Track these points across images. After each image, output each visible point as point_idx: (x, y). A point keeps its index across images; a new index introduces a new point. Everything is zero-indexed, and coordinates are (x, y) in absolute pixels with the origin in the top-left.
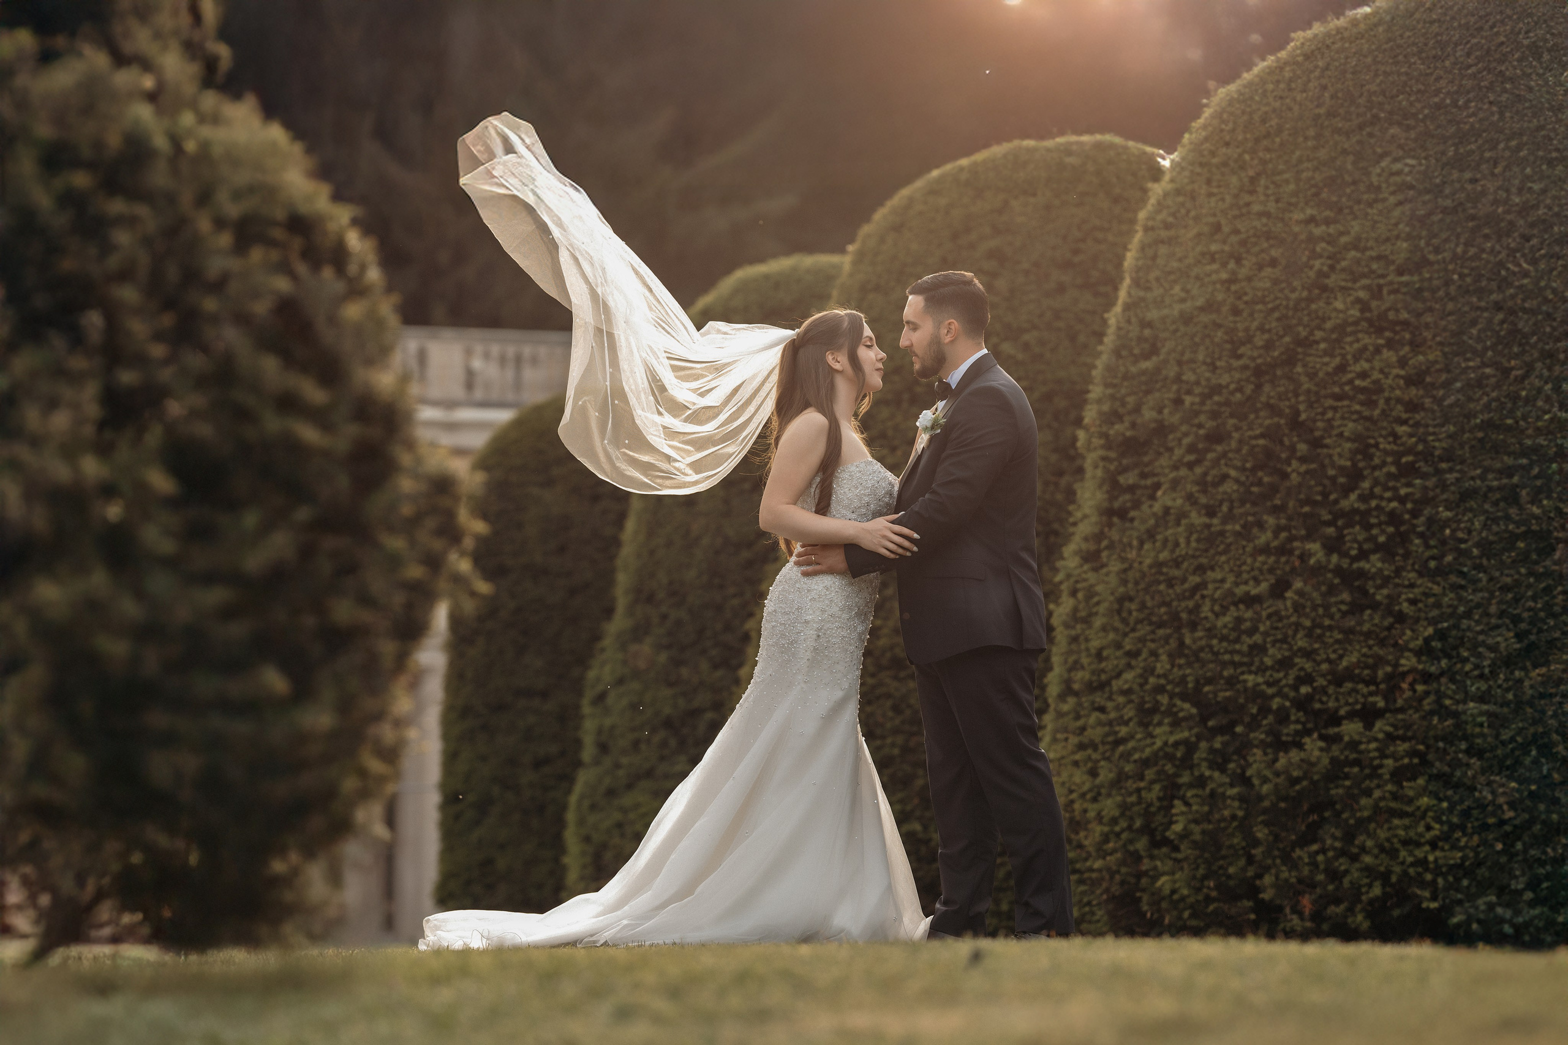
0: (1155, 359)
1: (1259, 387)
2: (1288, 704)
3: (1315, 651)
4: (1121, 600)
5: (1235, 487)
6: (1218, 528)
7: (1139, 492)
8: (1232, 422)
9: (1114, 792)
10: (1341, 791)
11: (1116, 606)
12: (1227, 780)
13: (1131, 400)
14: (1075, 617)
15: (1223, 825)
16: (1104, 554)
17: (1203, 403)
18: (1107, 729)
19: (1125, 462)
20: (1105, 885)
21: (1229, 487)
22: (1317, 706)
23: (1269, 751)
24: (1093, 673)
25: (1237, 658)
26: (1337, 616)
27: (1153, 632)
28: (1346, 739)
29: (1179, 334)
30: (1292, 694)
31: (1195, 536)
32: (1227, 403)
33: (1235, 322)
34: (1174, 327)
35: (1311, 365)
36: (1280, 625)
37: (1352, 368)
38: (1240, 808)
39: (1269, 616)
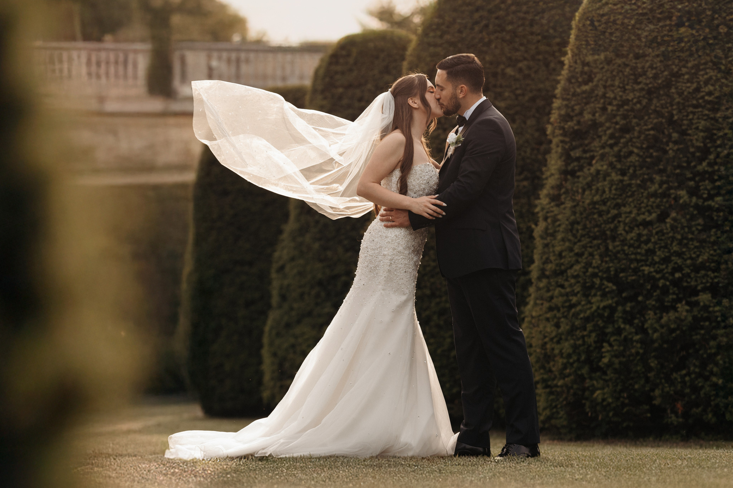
0: (590, 84)
1: (650, 100)
2: (668, 283)
3: (683, 253)
4: (572, 224)
5: (637, 159)
6: (628, 182)
7: (582, 161)
8: (635, 121)
9: (569, 338)
10: (698, 337)
11: (570, 227)
12: (633, 330)
13: (577, 108)
14: (546, 233)
15: (631, 358)
16: (563, 197)
17: (618, 110)
18: (565, 298)
19: (574, 143)
20: (564, 396)
21: (633, 158)
22: (685, 284)
23: (658, 312)
24: (557, 265)
25: (639, 257)
26: (696, 232)
27: (591, 242)
28: (702, 304)
29: (604, 70)
30: (671, 278)
31: (614, 187)
32: (632, 110)
33: (636, 63)
34: (601, 66)
35: (680, 88)
36: (663, 238)
37: (703, 90)
38: (641, 348)
39: (657, 233)
